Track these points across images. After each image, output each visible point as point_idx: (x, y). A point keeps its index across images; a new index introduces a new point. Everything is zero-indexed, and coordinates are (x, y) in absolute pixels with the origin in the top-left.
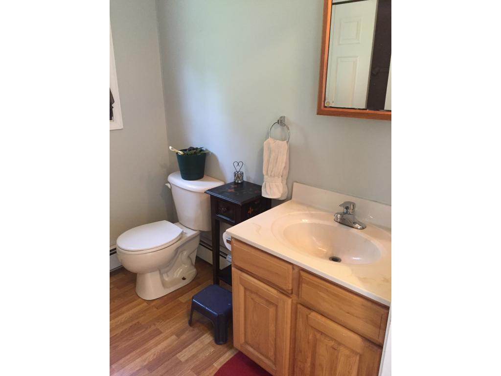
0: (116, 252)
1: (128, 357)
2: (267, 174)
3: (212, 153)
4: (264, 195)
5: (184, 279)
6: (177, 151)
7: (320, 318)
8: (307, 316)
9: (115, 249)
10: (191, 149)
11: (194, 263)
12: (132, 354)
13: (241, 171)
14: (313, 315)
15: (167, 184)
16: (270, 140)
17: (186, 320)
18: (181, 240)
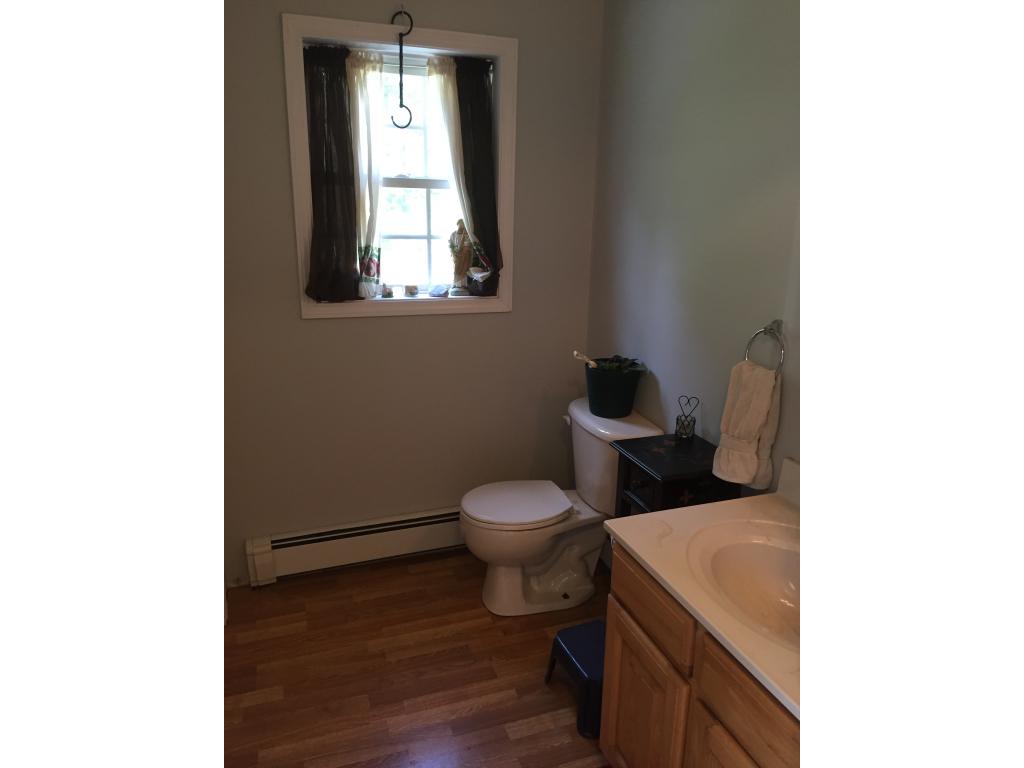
0: (458, 519)
1: (432, 696)
2: (727, 432)
3: (651, 373)
4: (716, 472)
5: (566, 596)
6: (587, 360)
7: (726, 739)
8: (707, 728)
9: (458, 513)
10: (617, 359)
11: (592, 572)
12: (439, 694)
13: (693, 415)
14: (717, 729)
15: (565, 417)
16: (745, 364)
17: (545, 671)
18: (567, 523)
